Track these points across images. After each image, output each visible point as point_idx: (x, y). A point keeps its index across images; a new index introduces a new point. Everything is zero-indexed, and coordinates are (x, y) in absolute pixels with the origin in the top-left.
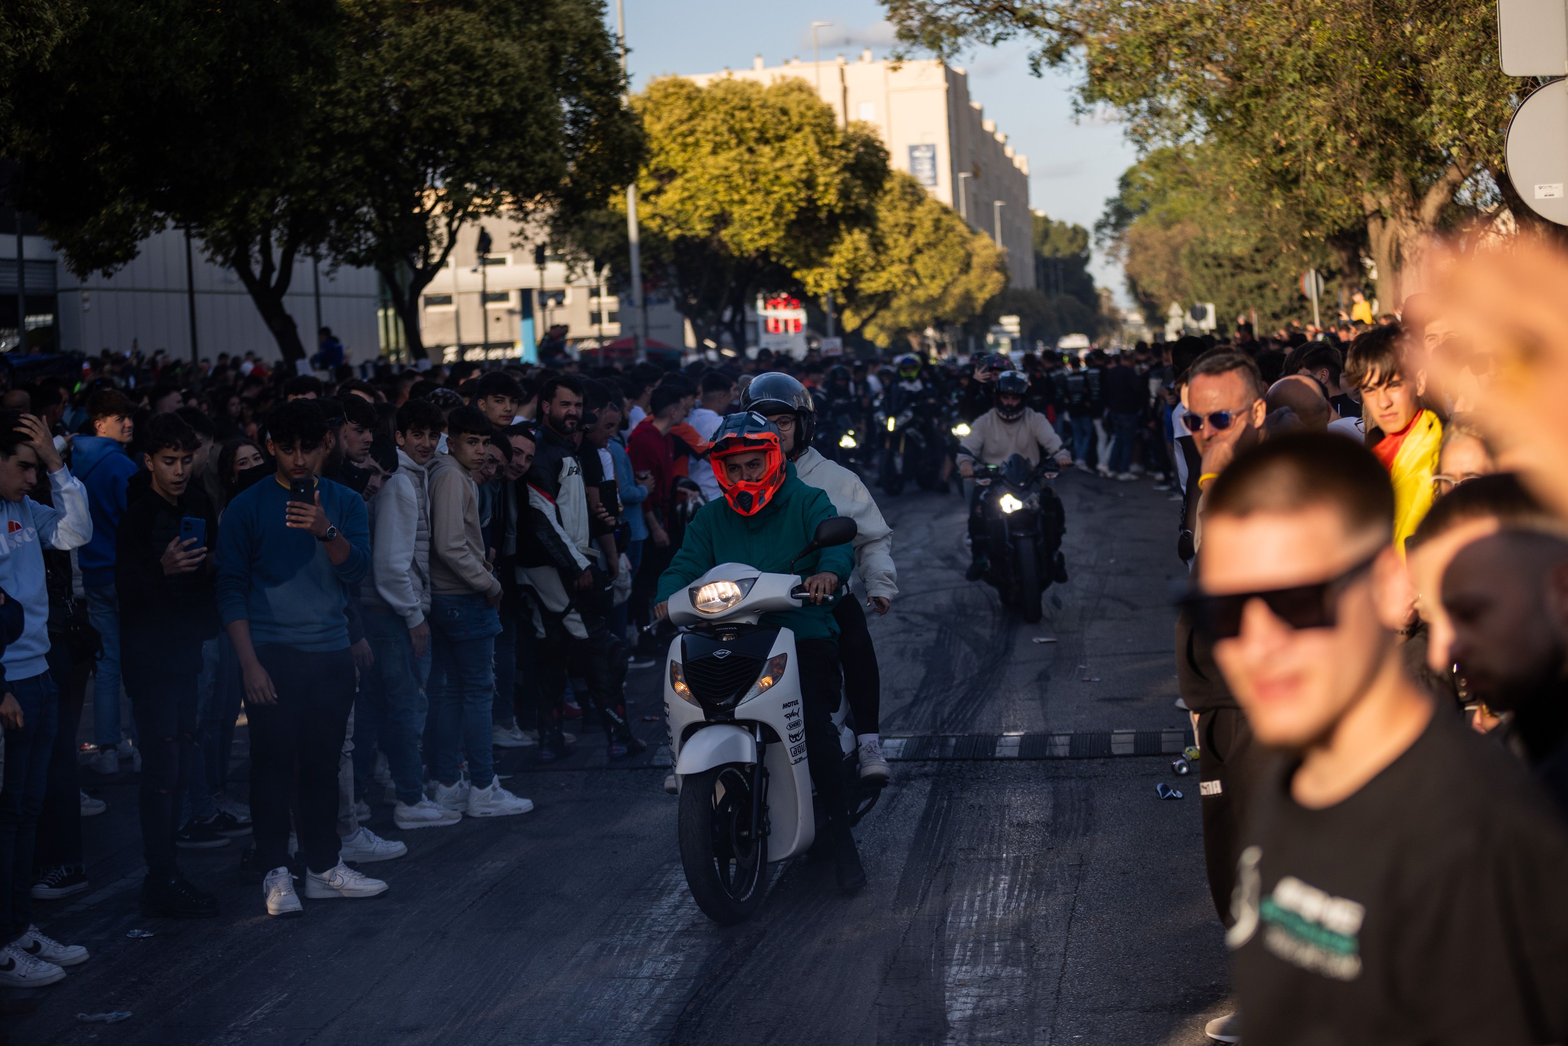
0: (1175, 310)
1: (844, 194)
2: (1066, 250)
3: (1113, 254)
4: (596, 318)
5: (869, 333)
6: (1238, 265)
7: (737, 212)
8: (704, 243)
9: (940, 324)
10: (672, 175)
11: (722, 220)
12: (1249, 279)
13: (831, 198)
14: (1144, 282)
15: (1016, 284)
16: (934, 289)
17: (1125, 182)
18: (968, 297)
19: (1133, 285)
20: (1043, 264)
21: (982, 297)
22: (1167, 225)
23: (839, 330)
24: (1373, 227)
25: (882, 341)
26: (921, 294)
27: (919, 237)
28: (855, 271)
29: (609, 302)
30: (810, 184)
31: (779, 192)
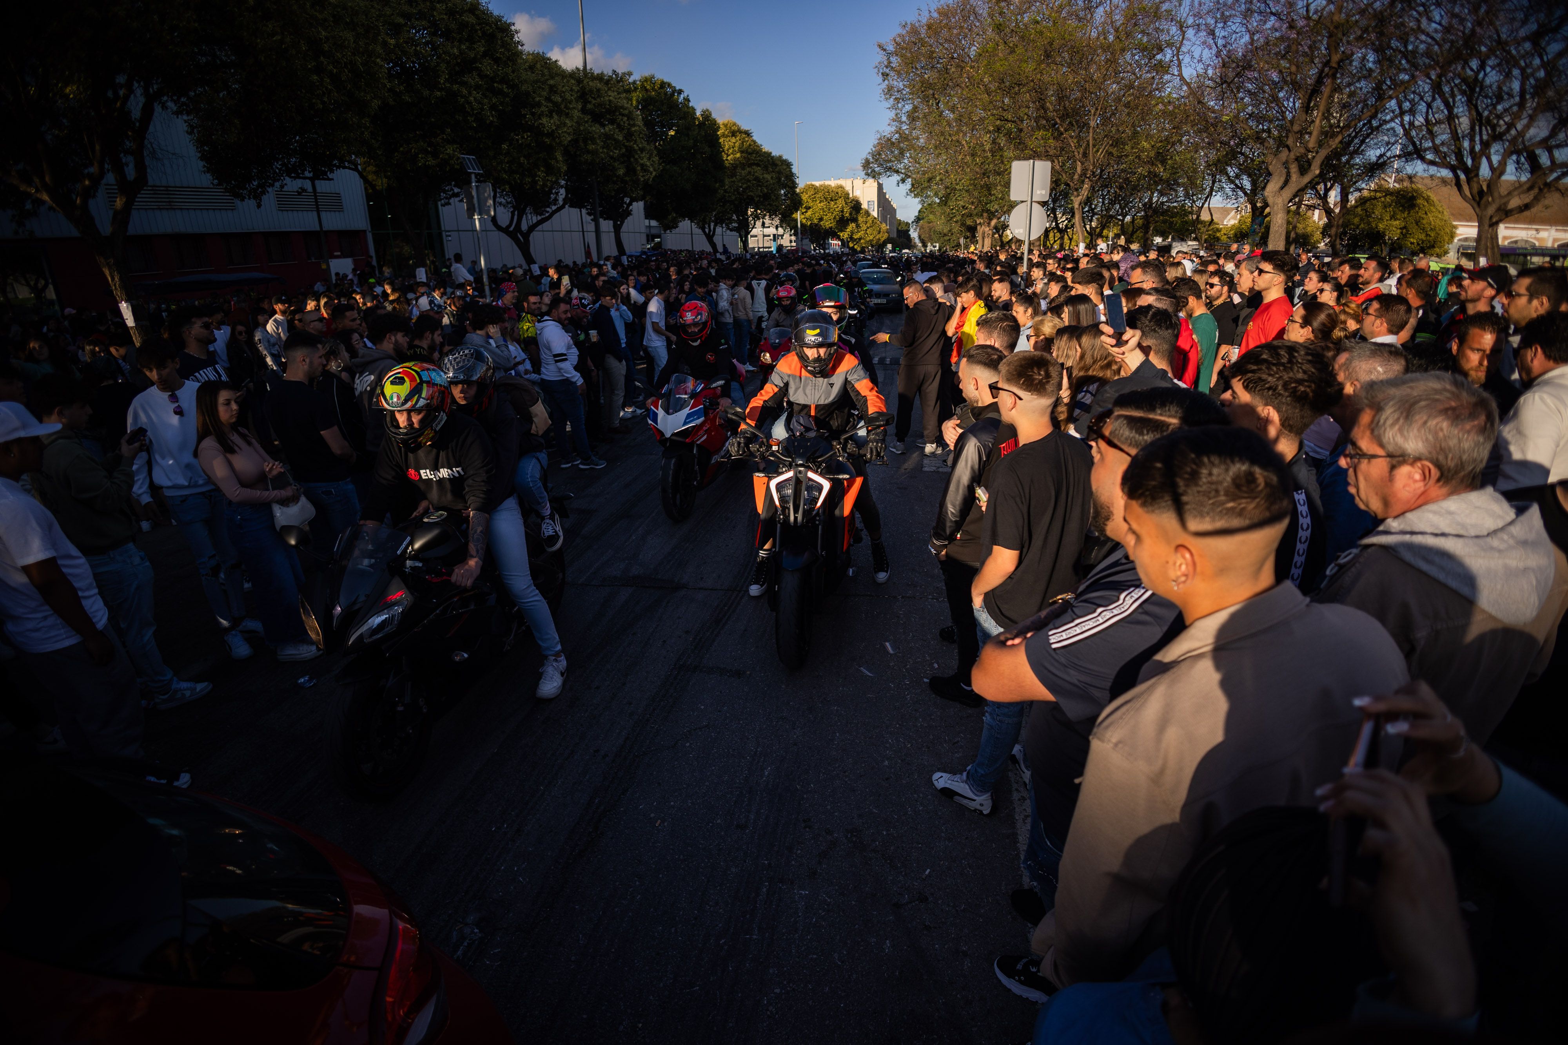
0: (929, 244)
1: (850, 214)
2: (905, 228)
3: (915, 230)
4: (791, 242)
5: (856, 247)
6: (945, 235)
7: (825, 217)
8: (816, 225)
9: (872, 246)
10: (810, 208)
11: (821, 219)
12: (947, 238)
13: (847, 215)
14: (922, 237)
15: (891, 236)
16: (871, 238)
17: (920, 211)
18: (879, 239)
19: (920, 237)
20: (898, 231)
21: (883, 239)
22: (929, 223)
23: (848, 247)
24: (978, 227)
25: (859, 249)
26: (868, 239)
27: (868, 225)
28: (852, 233)
29: (793, 238)
30: (842, 211)
31: (835, 213)
